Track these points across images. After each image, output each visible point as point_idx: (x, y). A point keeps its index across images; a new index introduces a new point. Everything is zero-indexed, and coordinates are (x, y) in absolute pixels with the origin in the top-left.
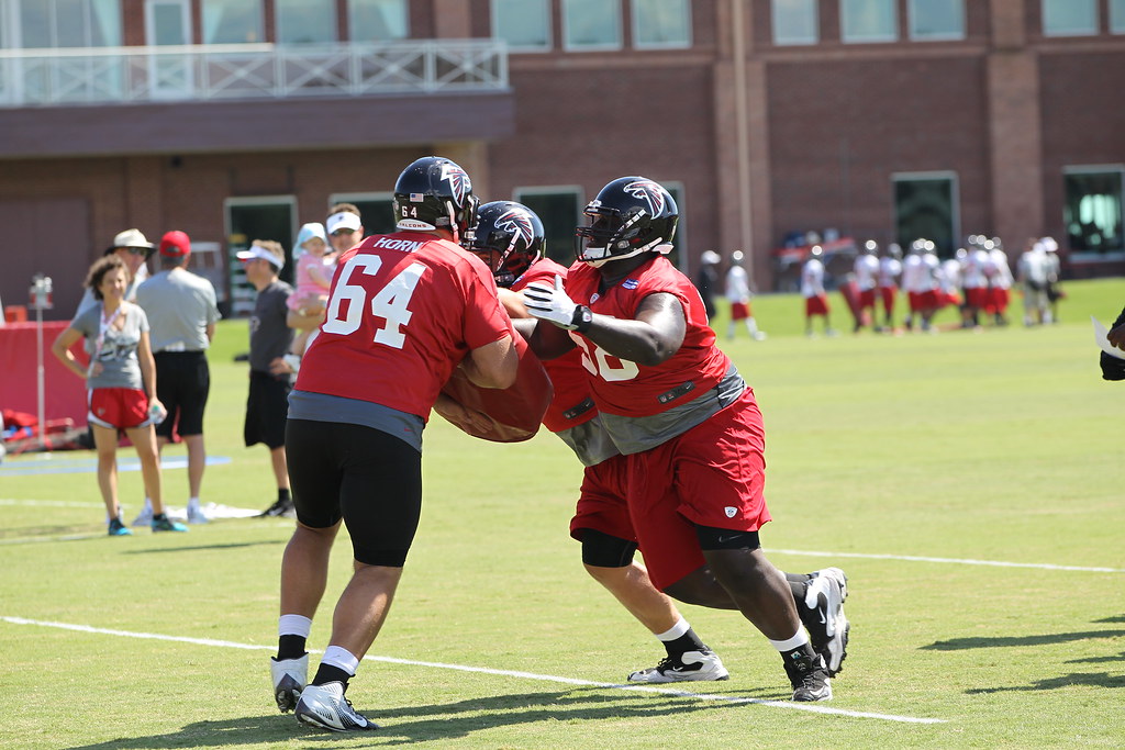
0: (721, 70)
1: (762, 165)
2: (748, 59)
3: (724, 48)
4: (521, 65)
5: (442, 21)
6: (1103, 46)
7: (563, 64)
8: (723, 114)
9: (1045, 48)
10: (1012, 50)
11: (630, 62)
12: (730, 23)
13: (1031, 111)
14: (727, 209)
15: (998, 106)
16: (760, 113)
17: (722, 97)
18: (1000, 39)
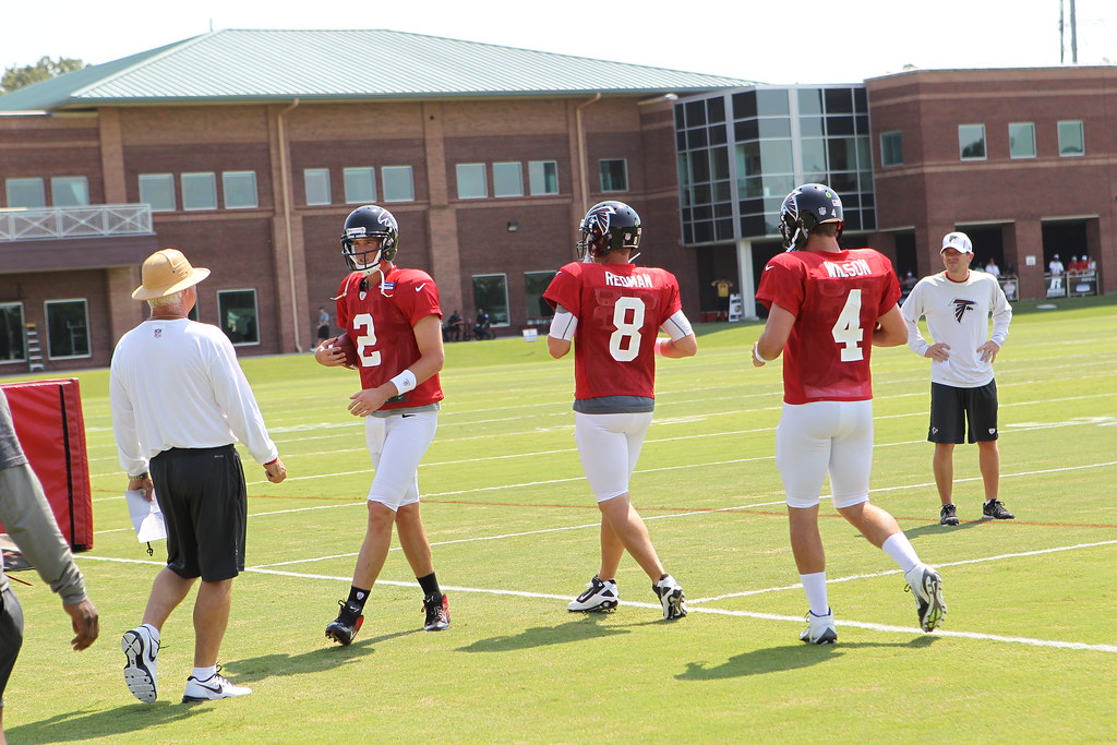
0: (277, 220)
1: (303, 276)
2: (291, 214)
3: (278, 208)
4: (158, 219)
5: (109, 193)
6: (491, 205)
7: (184, 218)
8: (279, 247)
9: (460, 206)
10: (443, 207)
11: (223, 217)
12: (281, 193)
13: (454, 241)
14: (283, 303)
15: (435, 240)
16: (301, 246)
17: (278, 236)
18: (434, 201)
